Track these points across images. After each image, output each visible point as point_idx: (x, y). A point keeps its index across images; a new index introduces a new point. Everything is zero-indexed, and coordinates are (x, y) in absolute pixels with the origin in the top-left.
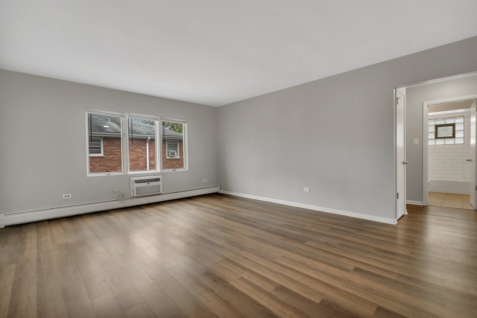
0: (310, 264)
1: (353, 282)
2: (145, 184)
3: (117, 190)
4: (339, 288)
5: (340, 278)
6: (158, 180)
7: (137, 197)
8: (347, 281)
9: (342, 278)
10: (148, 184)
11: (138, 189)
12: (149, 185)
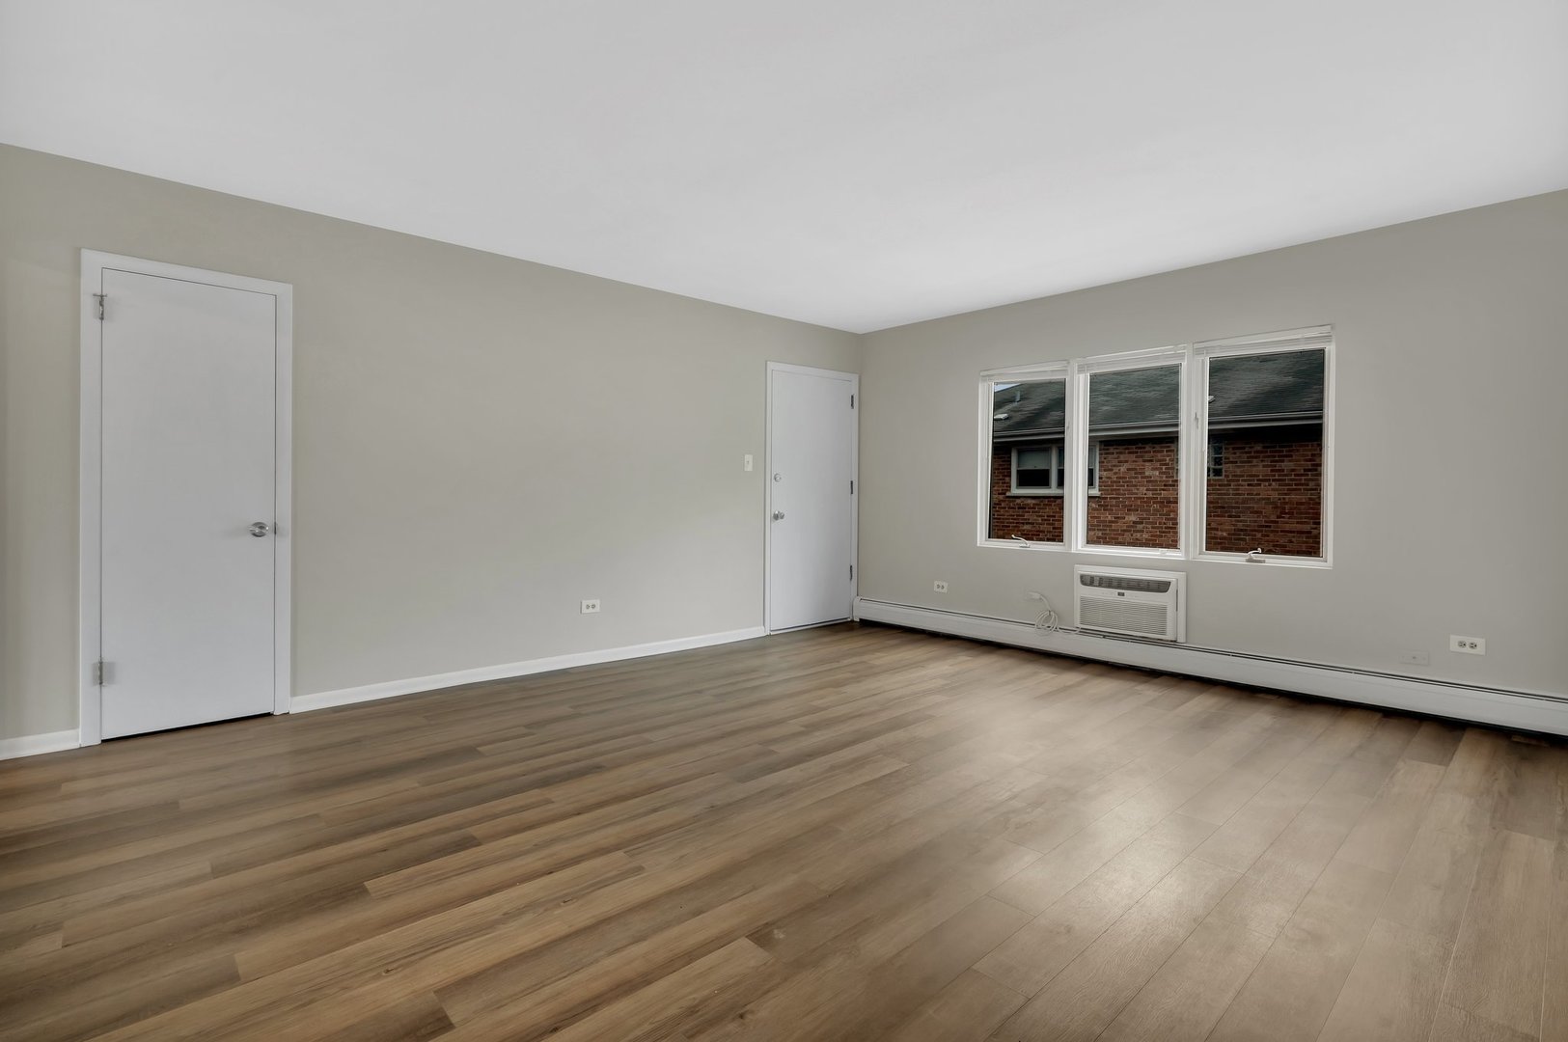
0: (556, 913)
1: (378, 977)
2: (1110, 594)
3: (1037, 596)
4: (379, 934)
5: (424, 954)
6: (1162, 587)
7: (1084, 632)
8: (395, 965)
9: (421, 959)
10: (1119, 594)
11: (1086, 604)
12: (1121, 598)
